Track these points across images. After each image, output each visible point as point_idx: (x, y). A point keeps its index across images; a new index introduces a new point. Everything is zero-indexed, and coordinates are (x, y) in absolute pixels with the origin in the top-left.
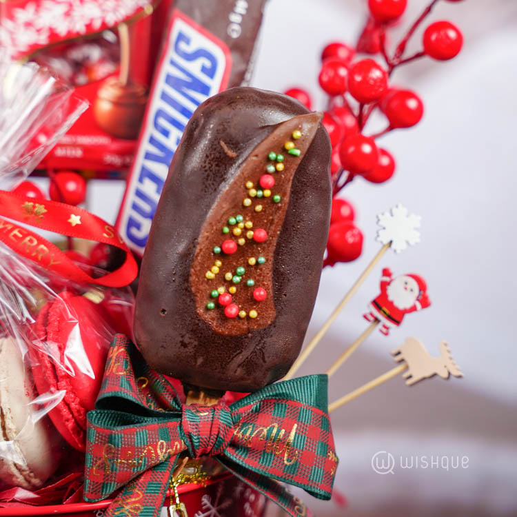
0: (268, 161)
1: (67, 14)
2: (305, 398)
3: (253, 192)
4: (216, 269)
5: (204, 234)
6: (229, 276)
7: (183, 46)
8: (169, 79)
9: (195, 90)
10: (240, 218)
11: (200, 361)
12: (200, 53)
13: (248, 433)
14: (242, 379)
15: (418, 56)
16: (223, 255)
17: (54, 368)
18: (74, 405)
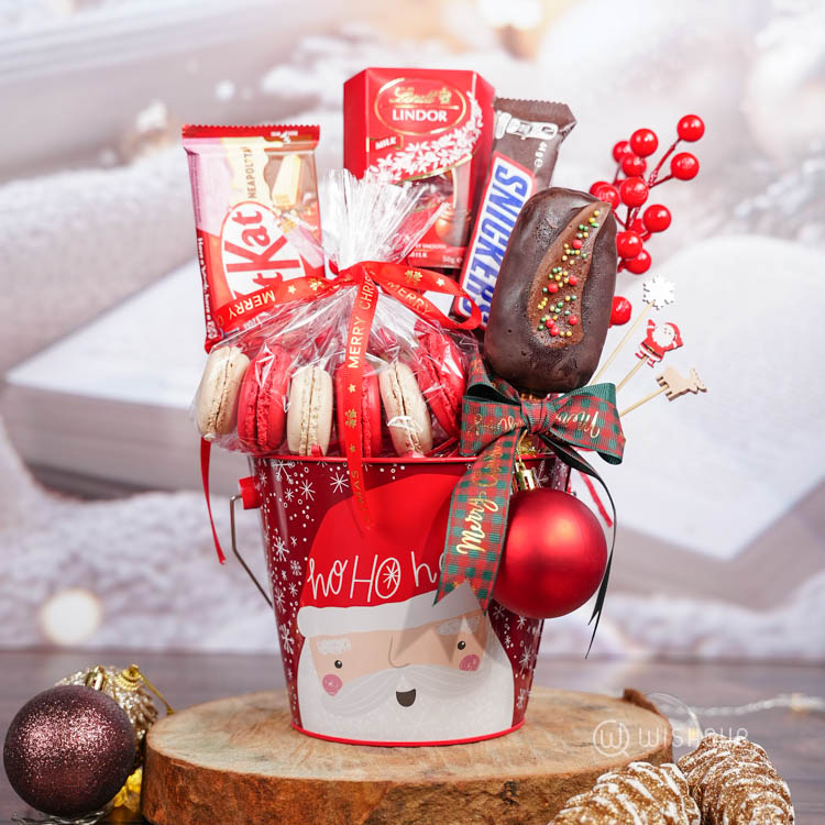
0: (579, 230)
1: (414, 160)
2: (602, 398)
3: (568, 252)
4: (544, 303)
5: (538, 278)
6: (552, 308)
7: (502, 175)
8: (492, 198)
9: (511, 204)
10: (560, 269)
11: (534, 365)
12: (514, 179)
13: (564, 419)
14: (562, 379)
15: (667, 178)
16: (549, 294)
17: (437, 370)
18: (451, 395)
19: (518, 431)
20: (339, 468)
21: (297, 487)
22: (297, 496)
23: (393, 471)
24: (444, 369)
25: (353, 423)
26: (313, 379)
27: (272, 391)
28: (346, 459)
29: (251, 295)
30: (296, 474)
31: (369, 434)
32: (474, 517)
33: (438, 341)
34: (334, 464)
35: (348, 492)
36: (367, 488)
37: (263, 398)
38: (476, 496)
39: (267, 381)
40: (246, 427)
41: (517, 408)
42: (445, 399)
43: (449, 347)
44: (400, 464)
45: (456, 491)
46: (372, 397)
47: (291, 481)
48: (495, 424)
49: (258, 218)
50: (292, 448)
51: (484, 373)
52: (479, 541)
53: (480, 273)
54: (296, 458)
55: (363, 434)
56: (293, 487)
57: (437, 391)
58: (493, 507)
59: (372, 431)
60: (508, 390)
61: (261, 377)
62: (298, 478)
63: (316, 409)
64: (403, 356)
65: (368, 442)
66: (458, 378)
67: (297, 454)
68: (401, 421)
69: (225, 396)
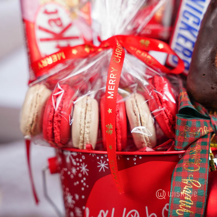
17: (160, 99)
18: (168, 113)
19: (209, 135)
20: (102, 157)
21: (78, 166)
22: (78, 172)
23: (135, 159)
24: (164, 98)
25: (111, 132)
26: (87, 105)
27: (62, 112)
28: (106, 152)
29: (51, 55)
30: (77, 159)
31: (120, 137)
32: (186, 192)
33: (160, 81)
34: (100, 155)
35: (108, 171)
36: (119, 169)
37: (57, 116)
38: (186, 177)
39: (59, 106)
40: (47, 133)
41: (208, 121)
42: (165, 115)
43: (166, 85)
44: (139, 156)
45: (174, 174)
46: (121, 114)
47: (75, 163)
48: (196, 131)
49: (56, 12)
50: (75, 145)
51: (188, 100)
52: (190, 207)
53: (181, 41)
54: (77, 150)
55: (117, 137)
56: (76, 167)
57: (160, 111)
58: (198, 184)
59: (122, 135)
60: (202, 110)
61: (56, 104)
62: (79, 162)
63: (88, 122)
64: (140, 90)
65: (119, 141)
66: (173, 103)
67: (78, 148)
68: (139, 129)
69: (36, 114)
